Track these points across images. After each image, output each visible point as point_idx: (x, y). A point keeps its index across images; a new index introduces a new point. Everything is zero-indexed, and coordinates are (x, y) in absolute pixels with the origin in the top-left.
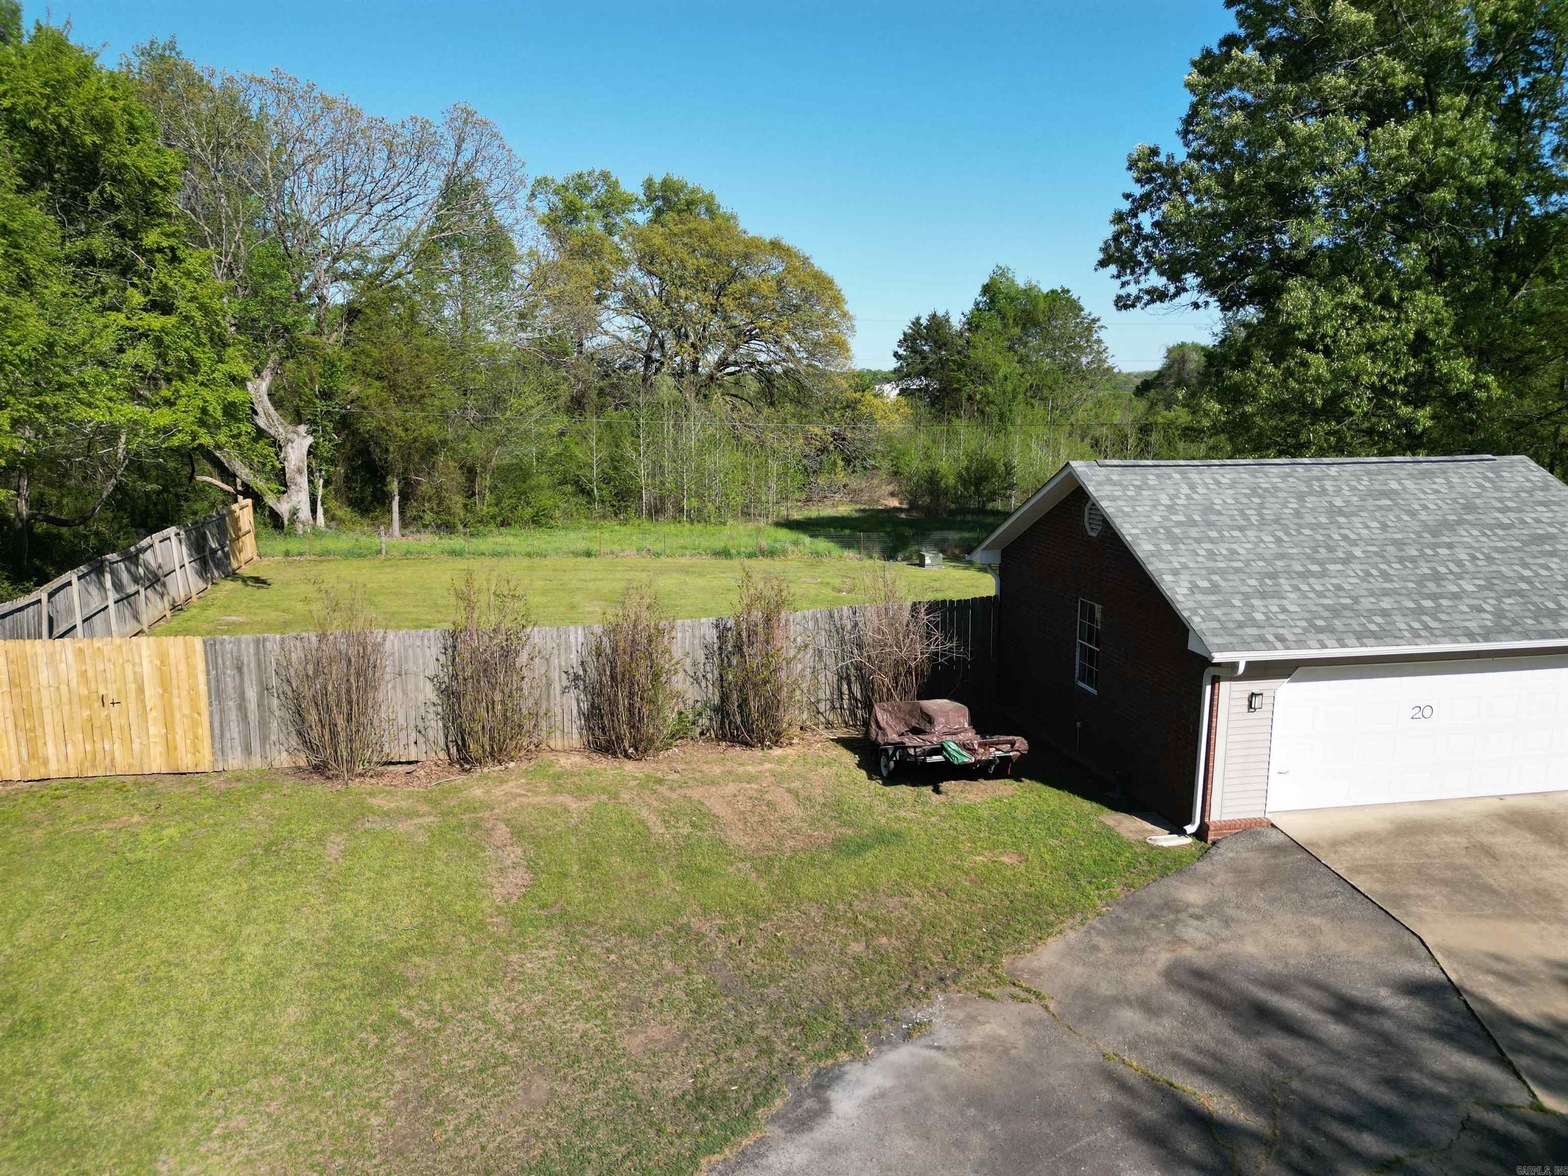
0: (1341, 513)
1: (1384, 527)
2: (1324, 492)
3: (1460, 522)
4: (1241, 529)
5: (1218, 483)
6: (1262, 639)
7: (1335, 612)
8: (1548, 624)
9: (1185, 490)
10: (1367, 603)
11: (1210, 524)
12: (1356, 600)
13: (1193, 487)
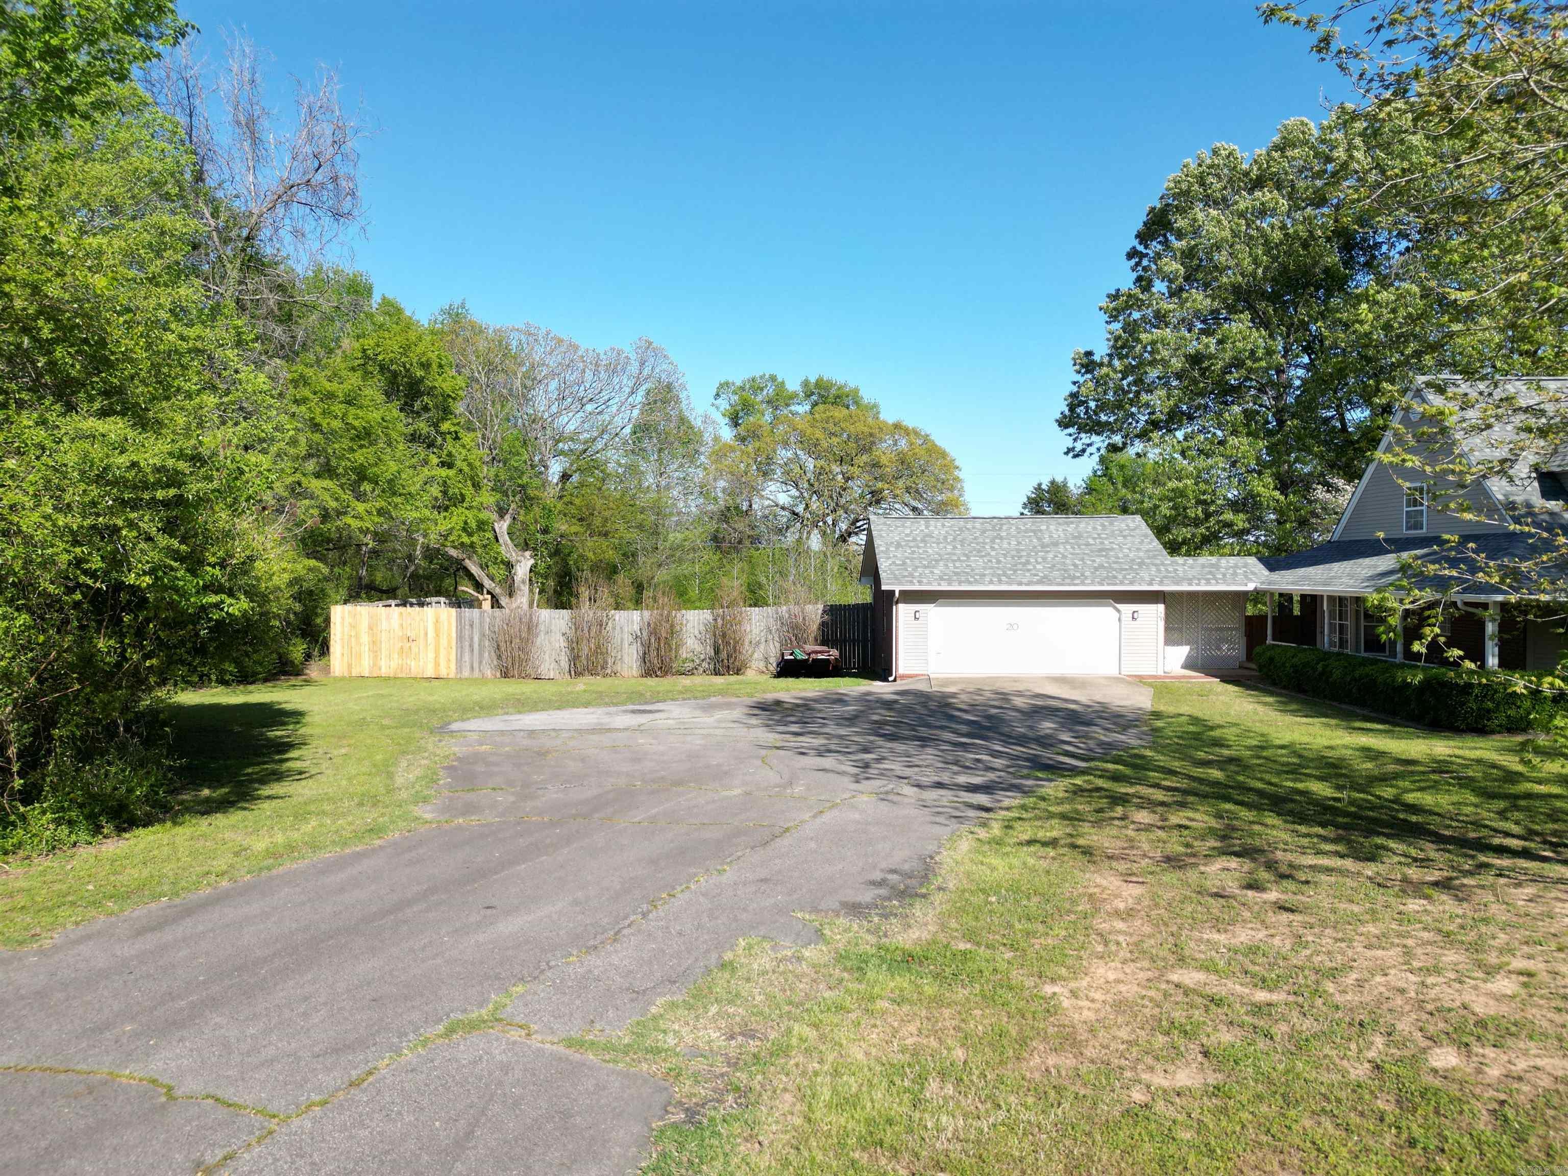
0: (1001, 538)
1: (1019, 543)
2: (1000, 529)
3: (1067, 542)
4: (938, 544)
5: (943, 525)
6: (911, 582)
7: (956, 574)
8: (1068, 581)
9: (923, 527)
10: (977, 571)
11: (923, 541)
12: (973, 570)
13: (927, 527)
